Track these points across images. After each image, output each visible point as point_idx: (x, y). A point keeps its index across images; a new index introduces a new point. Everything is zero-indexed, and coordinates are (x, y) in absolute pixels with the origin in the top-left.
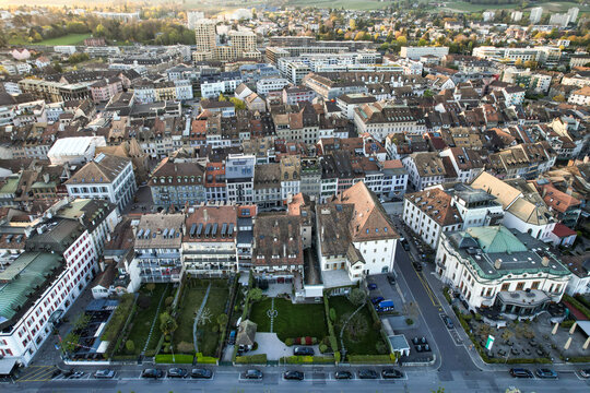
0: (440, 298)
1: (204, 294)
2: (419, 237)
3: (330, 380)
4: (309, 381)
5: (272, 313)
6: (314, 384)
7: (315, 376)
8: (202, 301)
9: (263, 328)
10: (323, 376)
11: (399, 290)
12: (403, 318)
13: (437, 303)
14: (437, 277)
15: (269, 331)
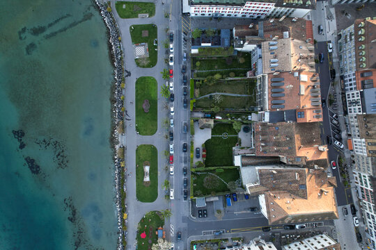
0: (238, 235)
1: (241, 93)
2: (300, 240)
3: (183, 165)
4: (183, 155)
5: (225, 136)
6: (181, 158)
7: (185, 158)
8: (235, 93)
9: (214, 132)
10: (185, 162)
11: (245, 212)
12: (222, 209)
13: (233, 231)
14: (256, 239)
15: (212, 134)
